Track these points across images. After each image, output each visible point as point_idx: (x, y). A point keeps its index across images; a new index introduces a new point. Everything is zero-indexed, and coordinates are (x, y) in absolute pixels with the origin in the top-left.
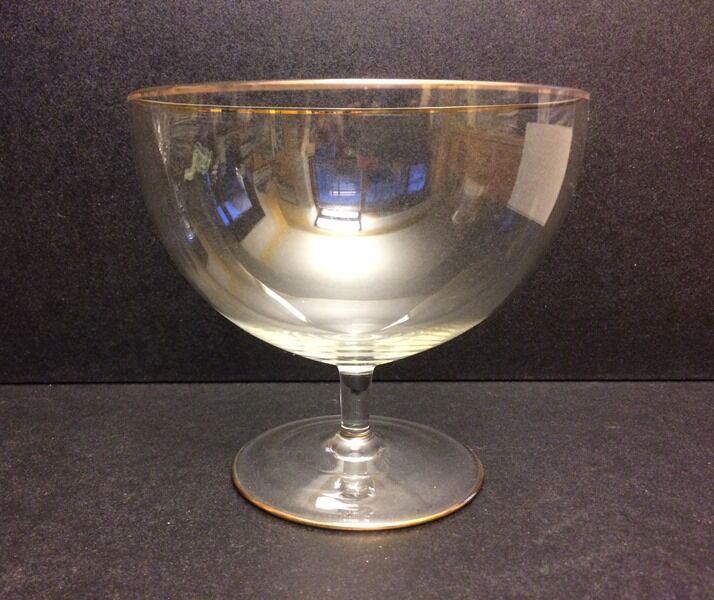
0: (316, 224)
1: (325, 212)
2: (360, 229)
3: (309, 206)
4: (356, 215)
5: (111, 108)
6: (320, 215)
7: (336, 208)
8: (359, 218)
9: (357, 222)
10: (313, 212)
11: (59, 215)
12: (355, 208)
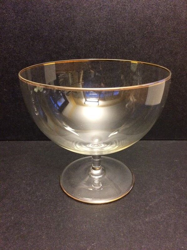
0: (85, 103)
1: (87, 100)
2: (98, 105)
3: (83, 98)
4: (97, 100)
5: (19, 54)
6: (86, 101)
7: (91, 98)
8: (98, 102)
9: (98, 103)
10: (84, 100)
11: (5, 90)
12: (97, 99)
